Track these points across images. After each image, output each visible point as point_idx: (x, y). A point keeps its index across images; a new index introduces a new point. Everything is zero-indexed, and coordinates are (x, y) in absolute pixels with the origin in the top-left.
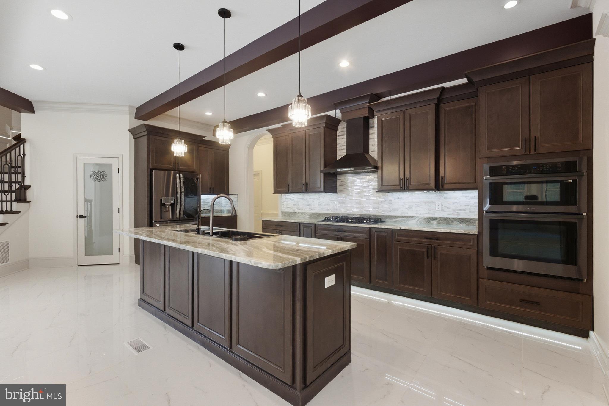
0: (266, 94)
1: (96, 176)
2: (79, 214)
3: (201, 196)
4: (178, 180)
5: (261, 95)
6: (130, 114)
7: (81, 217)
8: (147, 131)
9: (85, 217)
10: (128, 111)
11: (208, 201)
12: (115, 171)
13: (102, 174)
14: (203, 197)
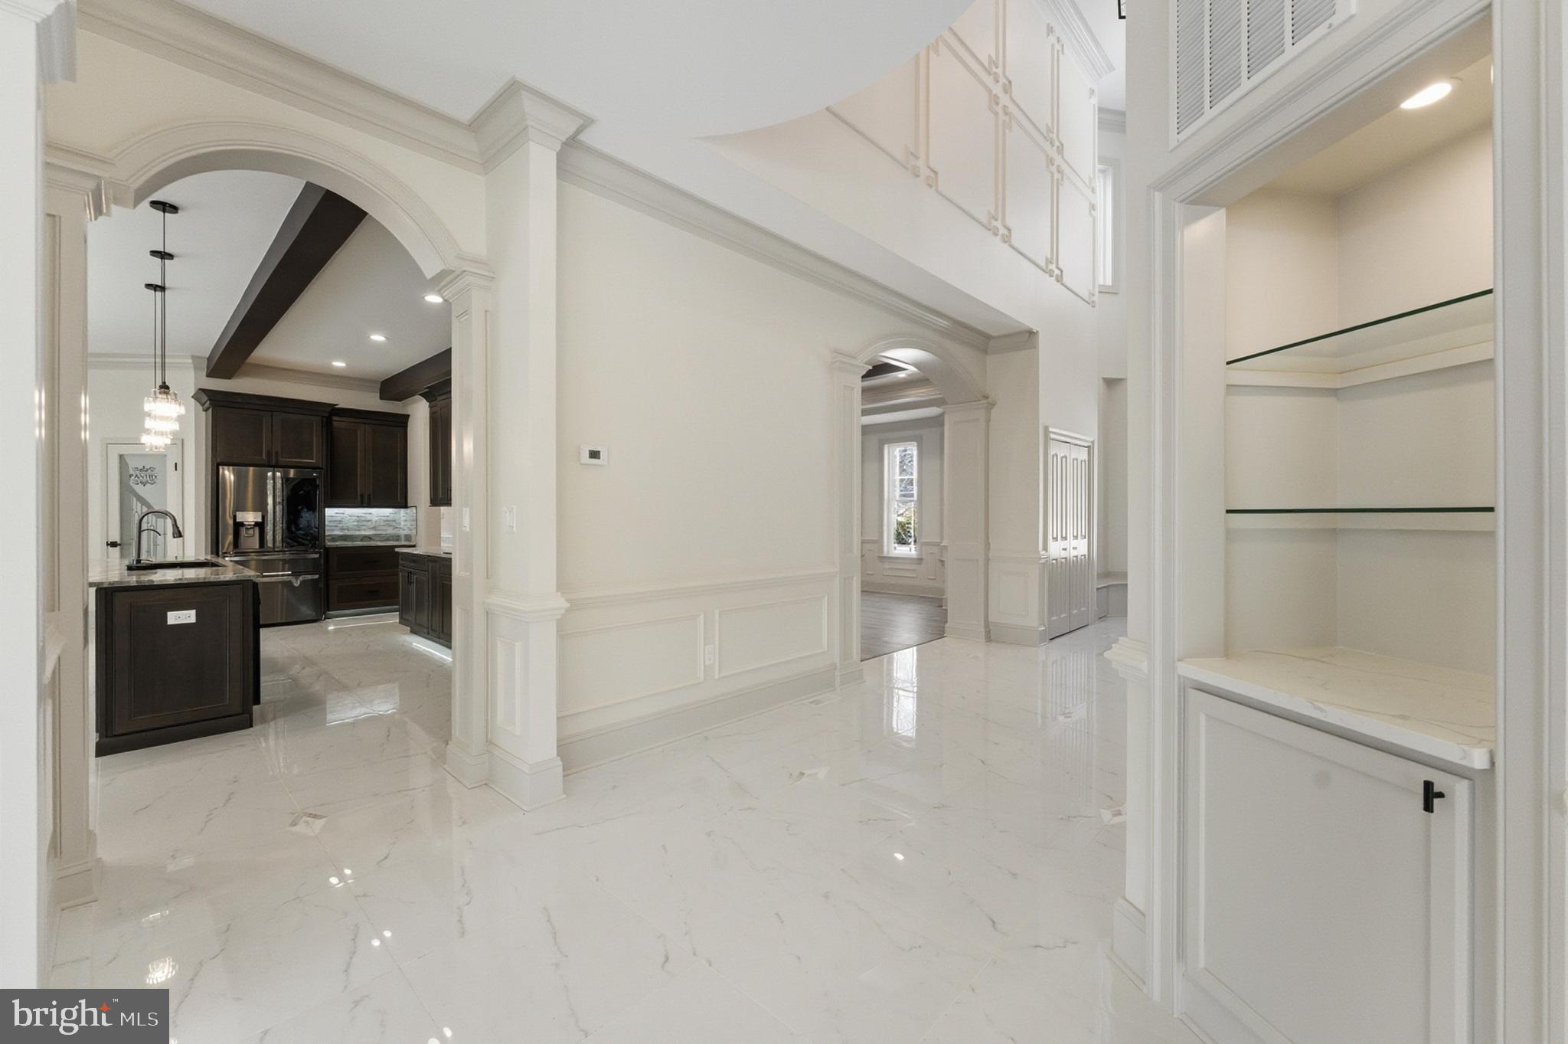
0: (388, 339)
1: (139, 475)
2: (110, 540)
3: (326, 509)
4: (270, 483)
5: (378, 338)
6: (196, 368)
7: (113, 544)
8: (210, 400)
9: (120, 545)
10: (192, 365)
11: (369, 518)
12: (170, 467)
13: (149, 471)
14: (330, 512)
